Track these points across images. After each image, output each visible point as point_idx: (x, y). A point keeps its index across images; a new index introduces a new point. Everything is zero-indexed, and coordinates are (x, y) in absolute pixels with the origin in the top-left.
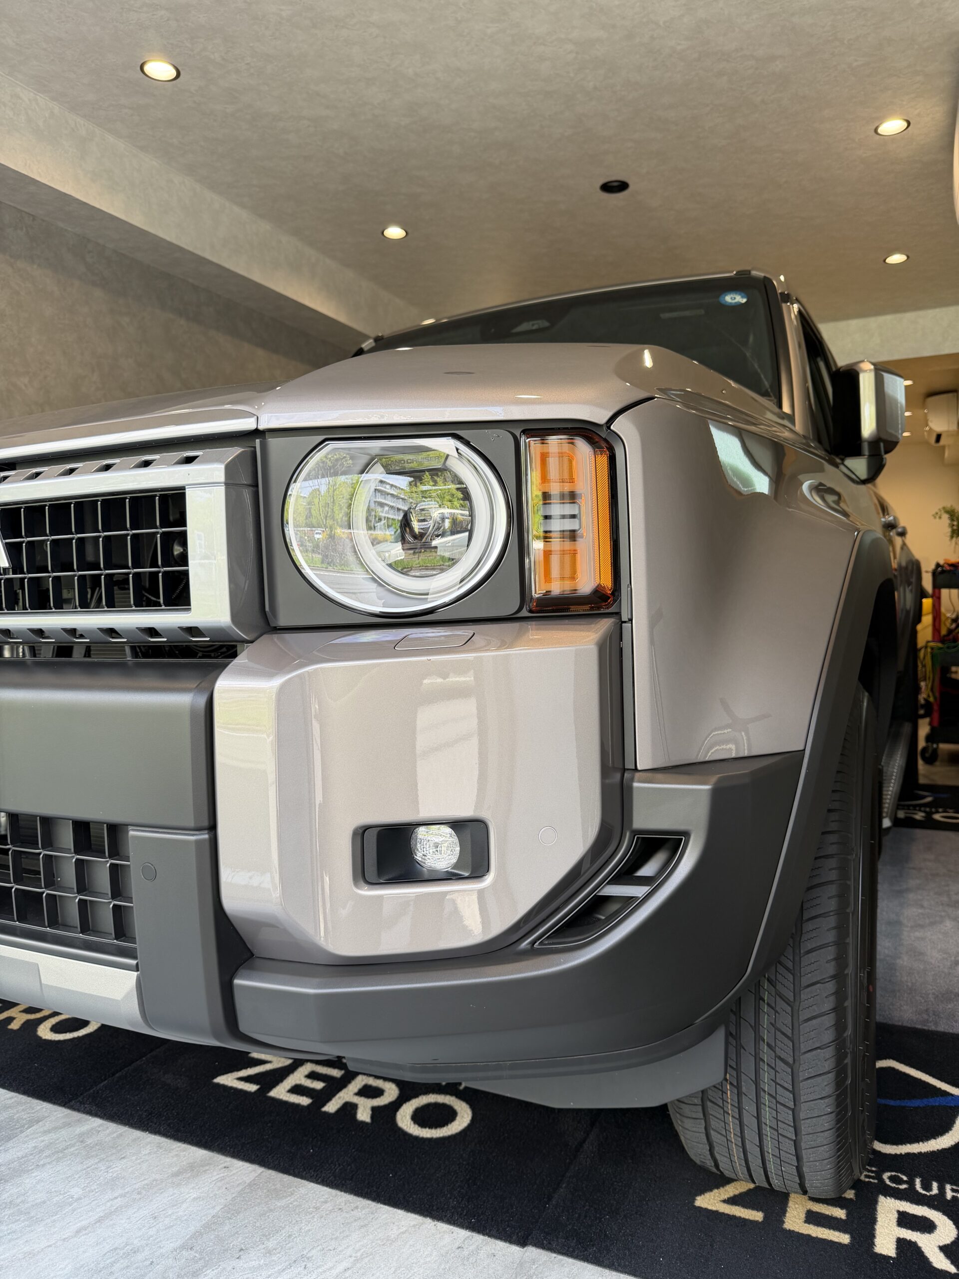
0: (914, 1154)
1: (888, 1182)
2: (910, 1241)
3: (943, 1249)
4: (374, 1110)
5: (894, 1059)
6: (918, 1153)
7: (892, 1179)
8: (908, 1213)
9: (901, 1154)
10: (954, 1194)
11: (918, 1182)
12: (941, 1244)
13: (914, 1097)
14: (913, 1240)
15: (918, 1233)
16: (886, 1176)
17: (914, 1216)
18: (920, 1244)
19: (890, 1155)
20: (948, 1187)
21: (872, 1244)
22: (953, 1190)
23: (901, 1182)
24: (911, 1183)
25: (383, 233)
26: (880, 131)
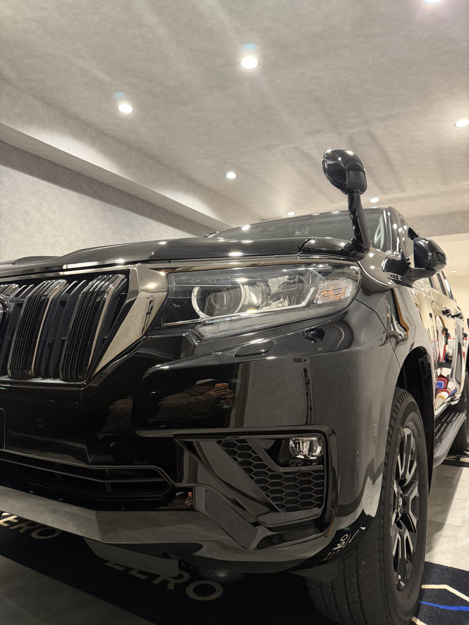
4: (176, 584)
5: (447, 584)
25: (226, 176)
26: (456, 125)
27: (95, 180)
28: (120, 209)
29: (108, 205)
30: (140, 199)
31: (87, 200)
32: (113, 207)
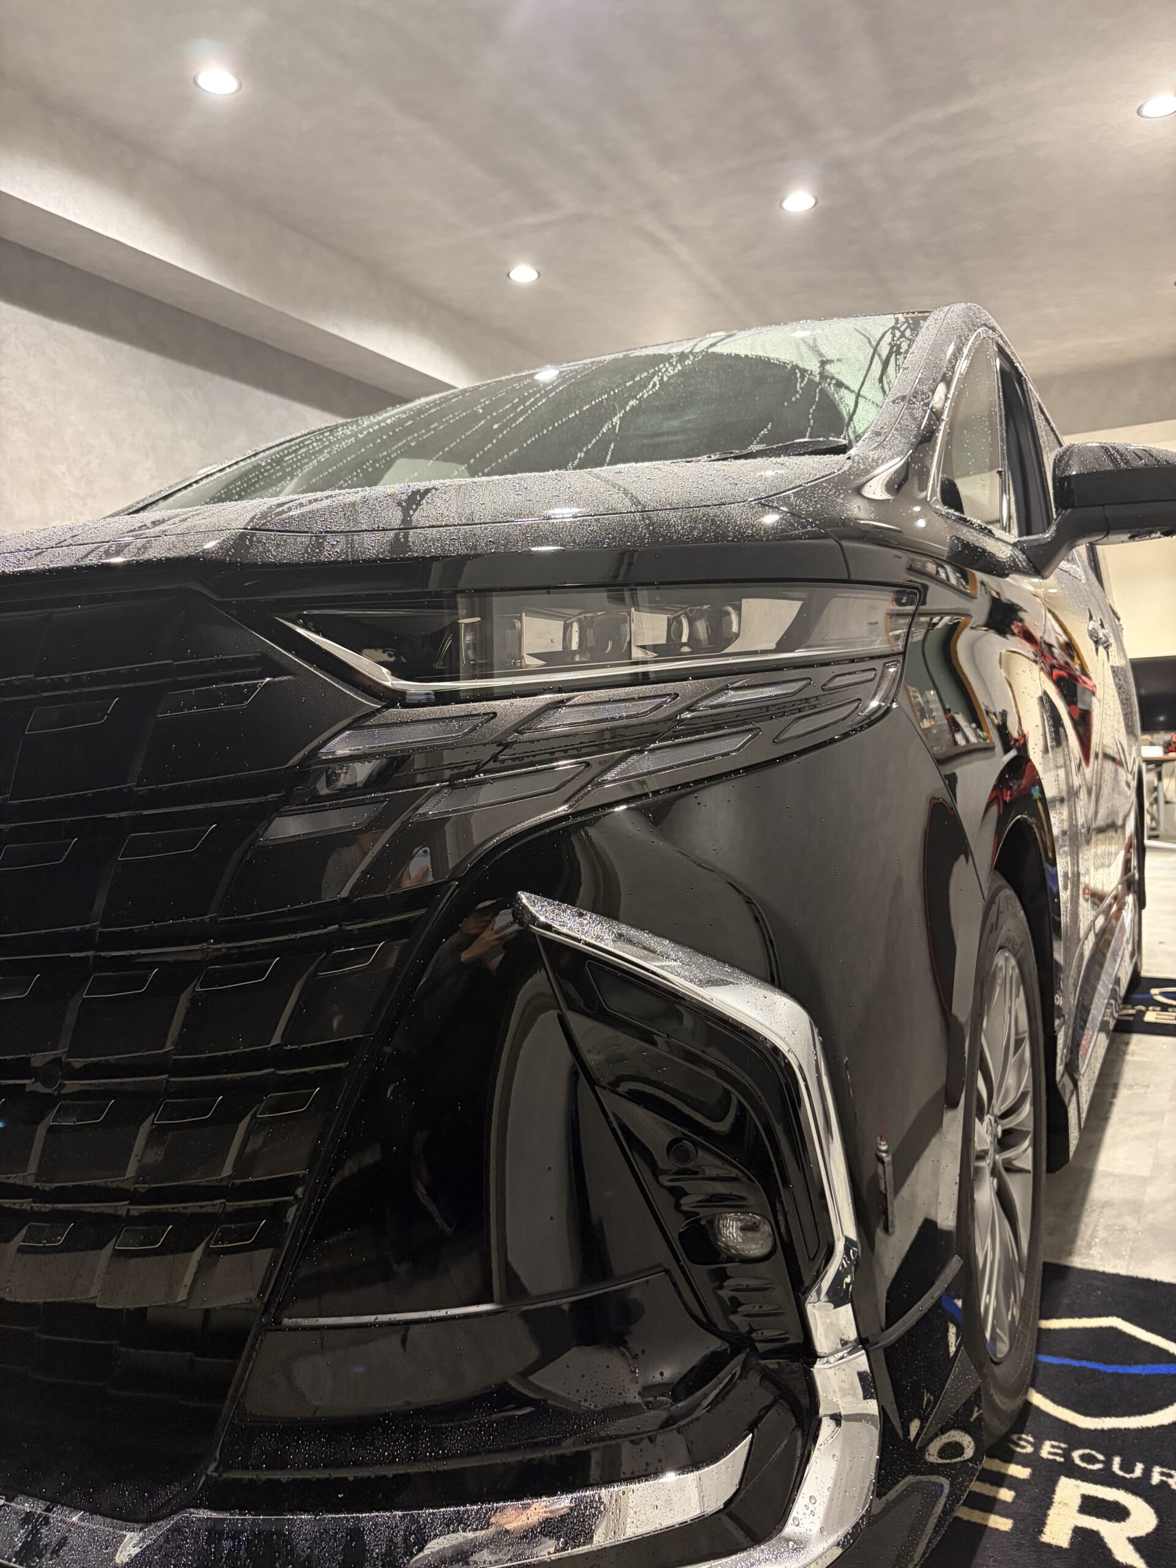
0: (1120, 1430)
1: (1078, 1461)
2: (1093, 1531)
3: (1132, 1541)
5: (1118, 1316)
6: (1125, 1429)
7: (1083, 1458)
8: (1096, 1498)
9: (1102, 1430)
10: (1164, 1478)
11: (1117, 1461)
12: (1132, 1535)
13: (1137, 1363)
14: (1095, 1529)
15: (1105, 1522)
16: (1076, 1455)
17: (1103, 1500)
18: (1103, 1533)
19: (1088, 1431)
20: (1157, 1470)
21: (1041, 1532)
22: (1162, 1474)
23: (1096, 1461)
24: (1108, 1463)
25: (508, 275)
26: (1145, 112)
27: (141, 296)
28: (218, 378)
29: (182, 368)
30: (272, 348)
31: (125, 351)
32: (200, 375)
